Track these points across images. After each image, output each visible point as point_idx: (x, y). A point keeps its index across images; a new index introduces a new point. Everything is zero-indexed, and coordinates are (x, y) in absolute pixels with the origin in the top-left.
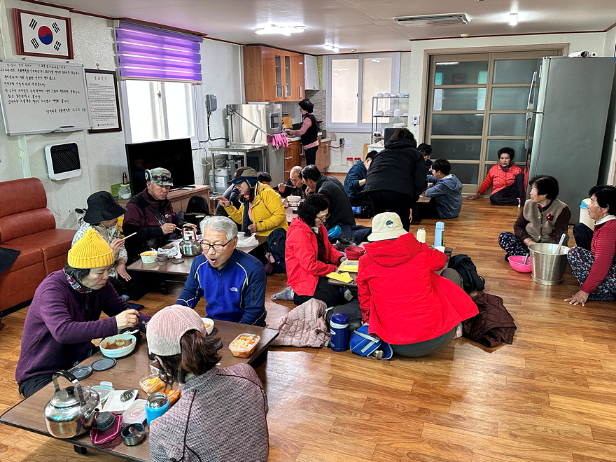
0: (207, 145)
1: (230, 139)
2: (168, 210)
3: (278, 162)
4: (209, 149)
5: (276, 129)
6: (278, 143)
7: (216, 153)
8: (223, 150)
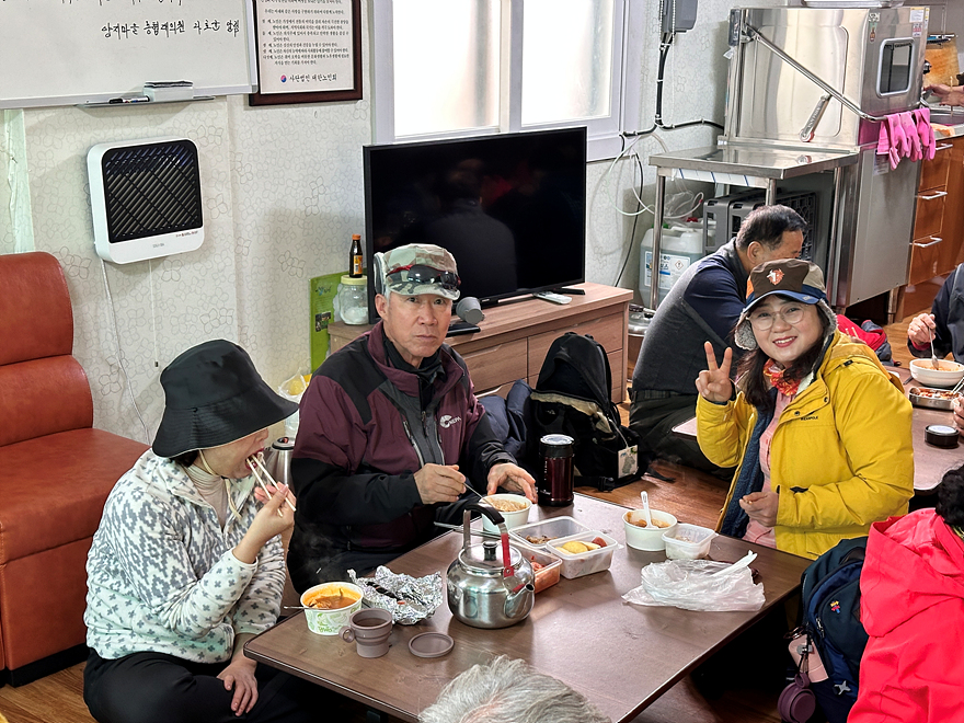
0: (649, 148)
1: (729, 127)
2: (454, 400)
3: (889, 211)
4: (653, 161)
5: (898, 96)
6: (899, 147)
7: (673, 175)
8: (697, 168)
